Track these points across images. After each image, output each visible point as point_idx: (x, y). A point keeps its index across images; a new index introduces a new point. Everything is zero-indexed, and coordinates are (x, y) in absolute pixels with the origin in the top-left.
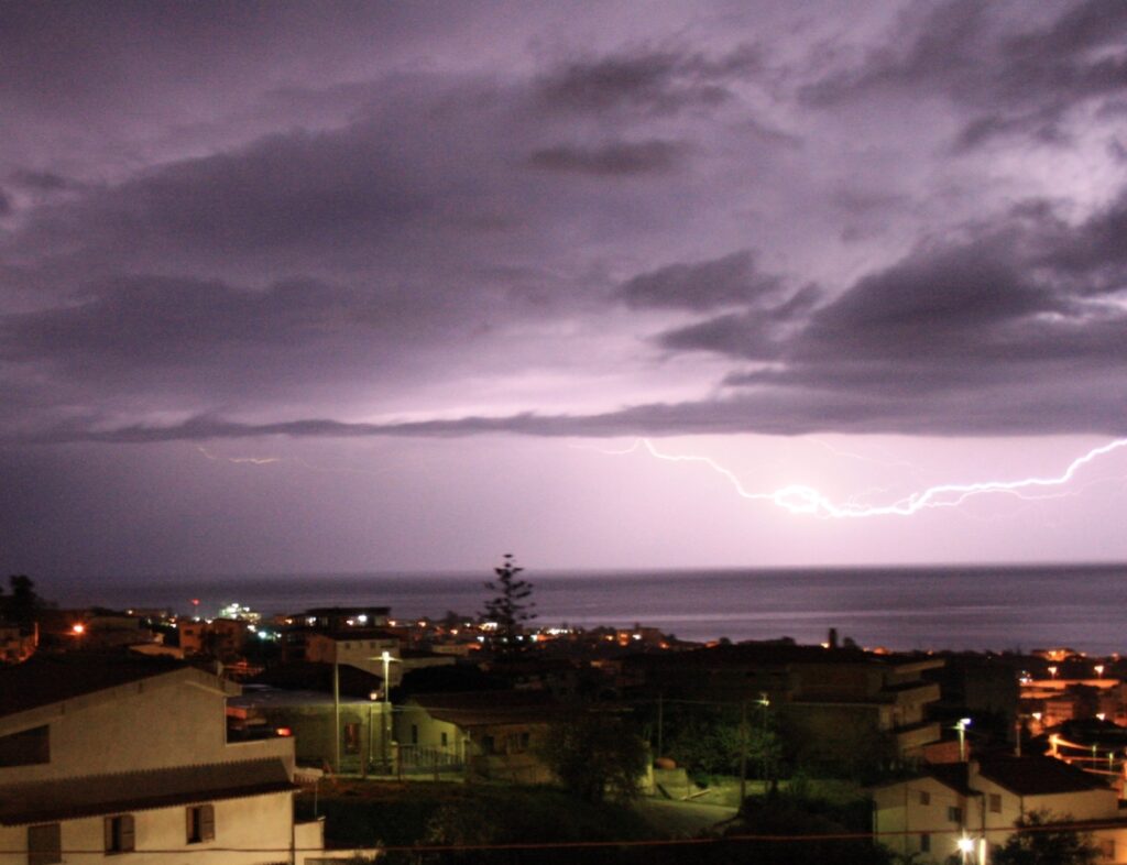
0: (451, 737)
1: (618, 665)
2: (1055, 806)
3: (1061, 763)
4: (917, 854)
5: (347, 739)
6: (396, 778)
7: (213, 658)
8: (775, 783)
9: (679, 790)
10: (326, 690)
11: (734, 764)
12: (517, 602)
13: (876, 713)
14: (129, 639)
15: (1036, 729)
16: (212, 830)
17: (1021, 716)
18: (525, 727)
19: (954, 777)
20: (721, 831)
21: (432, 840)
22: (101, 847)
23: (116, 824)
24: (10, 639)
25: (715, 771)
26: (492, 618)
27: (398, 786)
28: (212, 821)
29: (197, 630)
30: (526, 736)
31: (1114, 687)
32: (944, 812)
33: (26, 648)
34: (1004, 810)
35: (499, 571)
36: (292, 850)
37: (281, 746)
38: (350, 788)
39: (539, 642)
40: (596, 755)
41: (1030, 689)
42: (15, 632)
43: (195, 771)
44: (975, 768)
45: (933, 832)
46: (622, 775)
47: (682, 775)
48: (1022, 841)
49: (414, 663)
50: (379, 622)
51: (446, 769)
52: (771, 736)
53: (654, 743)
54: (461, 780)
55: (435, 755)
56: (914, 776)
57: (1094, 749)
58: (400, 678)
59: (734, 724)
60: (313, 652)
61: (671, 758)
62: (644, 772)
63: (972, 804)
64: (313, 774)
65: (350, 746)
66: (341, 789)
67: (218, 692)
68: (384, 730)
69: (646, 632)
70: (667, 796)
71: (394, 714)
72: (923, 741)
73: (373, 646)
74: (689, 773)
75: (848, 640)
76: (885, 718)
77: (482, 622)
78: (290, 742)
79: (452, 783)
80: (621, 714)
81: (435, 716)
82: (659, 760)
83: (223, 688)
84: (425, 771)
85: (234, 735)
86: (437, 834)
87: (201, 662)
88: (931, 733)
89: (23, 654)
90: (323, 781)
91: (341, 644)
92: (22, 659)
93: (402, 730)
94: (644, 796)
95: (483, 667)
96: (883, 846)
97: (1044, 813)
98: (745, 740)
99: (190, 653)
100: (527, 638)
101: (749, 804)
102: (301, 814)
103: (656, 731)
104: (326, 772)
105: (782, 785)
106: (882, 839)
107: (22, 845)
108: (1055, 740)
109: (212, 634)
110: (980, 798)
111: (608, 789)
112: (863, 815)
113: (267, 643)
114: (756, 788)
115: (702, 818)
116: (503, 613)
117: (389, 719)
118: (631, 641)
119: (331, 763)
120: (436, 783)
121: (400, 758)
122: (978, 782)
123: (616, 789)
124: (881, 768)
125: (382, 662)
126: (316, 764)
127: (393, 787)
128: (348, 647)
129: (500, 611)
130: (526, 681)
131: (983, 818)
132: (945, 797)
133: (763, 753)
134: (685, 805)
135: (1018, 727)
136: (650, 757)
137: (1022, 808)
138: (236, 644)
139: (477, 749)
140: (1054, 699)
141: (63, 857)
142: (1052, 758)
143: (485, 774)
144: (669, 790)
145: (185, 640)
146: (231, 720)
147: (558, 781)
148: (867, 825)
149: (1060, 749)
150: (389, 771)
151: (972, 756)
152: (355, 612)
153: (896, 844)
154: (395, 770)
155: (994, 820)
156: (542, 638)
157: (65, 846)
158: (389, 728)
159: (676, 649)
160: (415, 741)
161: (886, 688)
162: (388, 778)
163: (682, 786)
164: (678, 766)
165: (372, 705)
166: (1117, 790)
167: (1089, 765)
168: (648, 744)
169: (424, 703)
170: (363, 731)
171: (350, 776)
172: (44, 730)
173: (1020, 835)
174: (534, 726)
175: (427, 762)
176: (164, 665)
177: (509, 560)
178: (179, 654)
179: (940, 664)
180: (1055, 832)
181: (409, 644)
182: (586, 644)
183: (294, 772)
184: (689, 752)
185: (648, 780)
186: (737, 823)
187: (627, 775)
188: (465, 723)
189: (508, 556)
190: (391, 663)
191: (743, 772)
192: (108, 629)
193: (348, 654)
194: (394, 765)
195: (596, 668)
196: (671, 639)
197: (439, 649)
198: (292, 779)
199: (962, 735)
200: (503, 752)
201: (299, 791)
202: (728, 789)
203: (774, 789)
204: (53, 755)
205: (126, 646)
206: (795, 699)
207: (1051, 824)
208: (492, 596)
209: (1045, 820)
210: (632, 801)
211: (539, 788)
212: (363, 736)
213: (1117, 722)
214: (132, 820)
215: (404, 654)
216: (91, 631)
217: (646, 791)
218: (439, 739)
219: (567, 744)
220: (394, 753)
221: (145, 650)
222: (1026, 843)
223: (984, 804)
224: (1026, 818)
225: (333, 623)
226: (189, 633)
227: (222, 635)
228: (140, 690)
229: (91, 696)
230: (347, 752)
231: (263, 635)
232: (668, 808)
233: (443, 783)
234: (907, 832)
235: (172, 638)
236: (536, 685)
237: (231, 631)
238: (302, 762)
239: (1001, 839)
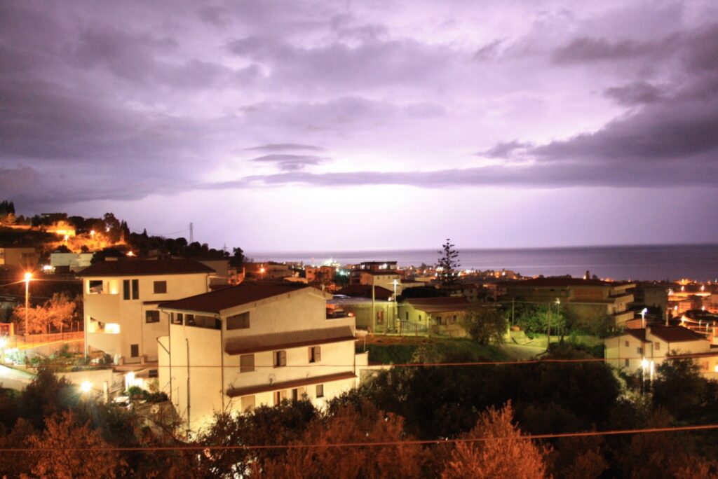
0: (423, 317)
1: (495, 286)
2: (683, 347)
3: (686, 329)
4: (623, 368)
5: (378, 318)
6: (399, 335)
7: (320, 283)
8: (562, 337)
9: (521, 340)
10: (369, 296)
11: (545, 328)
12: (452, 260)
13: (606, 307)
14: (284, 275)
15: (675, 314)
16: (320, 358)
17: (669, 309)
18: (455, 313)
19: (640, 334)
20: (539, 358)
21: (415, 361)
22: (271, 364)
23: (278, 354)
24: (232, 274)
25: (537, 332)
26: (441, 265)
27: (400, 338)
28: (319, 353)
29: (313, 271)
30: (455, 317)
31: (709, 296)
32: (636, 350)
33: (239, 279)
34: (661, 349)
35: (444, 246)
36: (354, 365)
37: (349, 321)
38: (379, 339)
39: (461, 277)
40: (485, 325)
41: (672, 296)
42: (235, 271)
43: (312, 332)
44: (648, 331)
45: (631, 358)
46: (496, 333)
47: (522, 333)
48: (669, 362)
49: (407, 285)
50: (392, 267)
51: (421, 331)
52: (561, 317)
53: (511, 320)
54: (427, 336)
55: (416, 325)
56: (622, 334)
57: (700, 323)
58: (401, 291)
59: (544, 311)
60: (364, 281)
61: (518, 326)
62: (506, 332)
63: (647, 346)
64: (363, 333)
65: (379, 321)
66: (376, 340)
67: (323, 298)
68: (394, 315)
69: (507, 272)
70: (515, 342)
71: (398, 307)
72: (626, 319)
73: (389, 278)
74: (526, 333)
75: (594, 276)
76: (610, 309)
77: (436, 267)
78: (354, 319)
79: (423, 337)
80: (496, 307)
81: (416, 308)
82: (513, 327)
83: (325, 296)
84: (412, 332)
85: (329, 316)
86: (417, 359)
87: (315, 284)
88: (630, 315)
89: (238, 281)
90: (368, 336)
91: (375, 277)
92: (238, 283)
93: (402, 315)
94: (506, 343)
95: (437, 287)
96: (609, 364)
97: (678, 350)
98: (550, 319)
99: (311, 281)
100: (456, 274)
101: (552, 346)
102: (359, 350)
103: (511, 314)
104: (369, 332)
105: (566, 338)
106: (608, 361)
107: (238, 364)
108: (684, 319)
109: (320, 272)
110: (650, 344)
111: (490, 339)
112: (600, 352)
113: (344, 277)
114: (555, 339)
115: (531, 352)
116: (446, 264)
117: (396, 309)
118: (501, 276)
119: (371, 328)
120: (417, 337)
121: (401, 326)
122: (649, 336)
123: (494, 340)
124: (608, 331)
125: (393, 285)
126: (365, 328)
127: (397, 339)
128: (378, 278)
129: (445, 263)
130: (455, 293)
131: (652, 353)
132: (635, 343)
133: (557, 324)
134: (523, 346)
135: (667, 313)
136: (509, 326)
137: (669, 348)
138: (330, 277)
139: (434, 322)
140: (683, 301)
141: (256, 368)
142: (682, 326)
143: (437, 333)
144: (517, 340)
145: (308, 275)
146: (328, 310)
147: (469, 336)
148: (603, 356)
149: (685, 322)
150: (396, 332)
151: (647, 326)
152: (382, 263)
153: (614, 363)
154: (399, 331)
155: (656, 353)
156: (462, 275)
157: (256, 364)
158: (396, 313)
159: (520, 279)
160: (407, 318)
161: (610, 296)
162: (396, 335)
163: (522, 338)
164: (521, 329)
165: (389, 303)
166: (709, 340)
167: (698, 329)
168: (508, 320)
169: (411, 302)
170: (385, 314)
171: (379, 334)
172: (247, 314)
173: (668, 360)
174: (459, 312)
175: (413, 328)
176: (299, 286)
177: (449, 242)
178: (305, 281)
179: (634, 286)
180: (682, 358)
181: (406, 277)
182: (480, 278)
183: (355, 332)
184: (525, 324)
185: (508, 336)
186: (546, 354)
187: (499, 334)
188: (429, 311)
189: (448, 240)
190: (397, 285)
191: (549, 333)
192: (275, 271)
193: (379, 281)
194: (399, 329)
195: (485, 288)
196: (518, 275)
197: (417, 279)
198: (354, 335)
199: (643, 317)
200: (445, 324)
201: (357, 340)
202: (542, 340)
203: (562, 340)
204: (251, 324)
205: (283, 278)
206: (572, 301)
207: (681, 355)
208: (441, 257)
209: (679, 353)
210: (501, 345)
211: (460, 339)
212: (385, 317)
213: (710, 311)
214: (285, 353)
215: (403, 281)
216: (268, 272)
217: (507, 341)
218: (418, 318)
219: (473, 320)
220: (398, 324)
221: (290, 279)
222: (671, 363)
223: (652, 346)
224: (671, 353)
225: (372, 268)
226: (310, 272)
227: (324, 273)
228: (289, 296)
229: (267, 299)
230: (378, 323)
231: (342, 273)
232: (516, 348)
233: (419, 337)
234: (619, 359)
235: (303, 274)
236: (459, 295)
237: (328, 271)
238: (358, 328)
239: (660, 362)
